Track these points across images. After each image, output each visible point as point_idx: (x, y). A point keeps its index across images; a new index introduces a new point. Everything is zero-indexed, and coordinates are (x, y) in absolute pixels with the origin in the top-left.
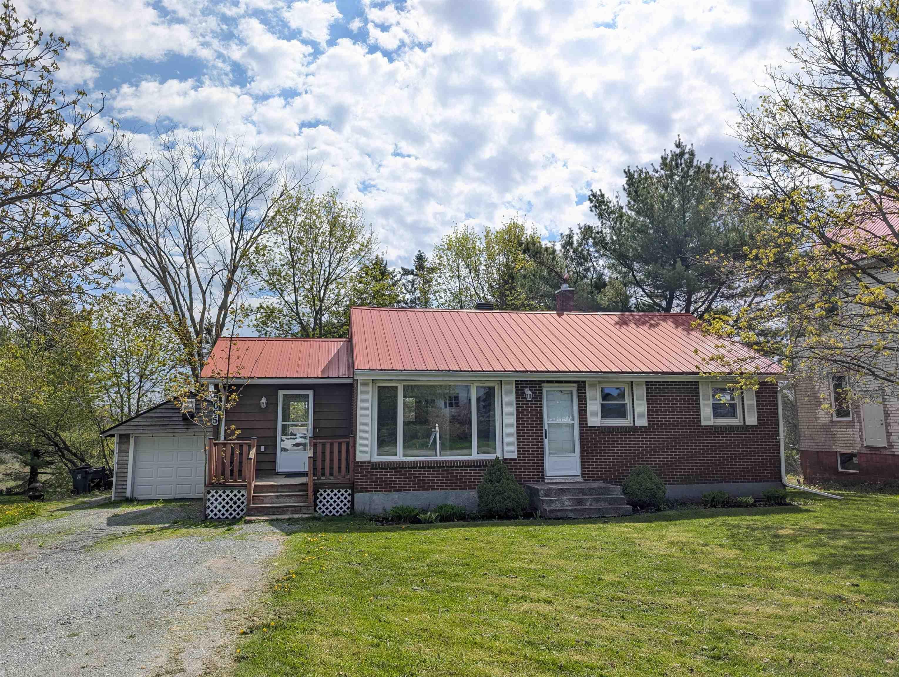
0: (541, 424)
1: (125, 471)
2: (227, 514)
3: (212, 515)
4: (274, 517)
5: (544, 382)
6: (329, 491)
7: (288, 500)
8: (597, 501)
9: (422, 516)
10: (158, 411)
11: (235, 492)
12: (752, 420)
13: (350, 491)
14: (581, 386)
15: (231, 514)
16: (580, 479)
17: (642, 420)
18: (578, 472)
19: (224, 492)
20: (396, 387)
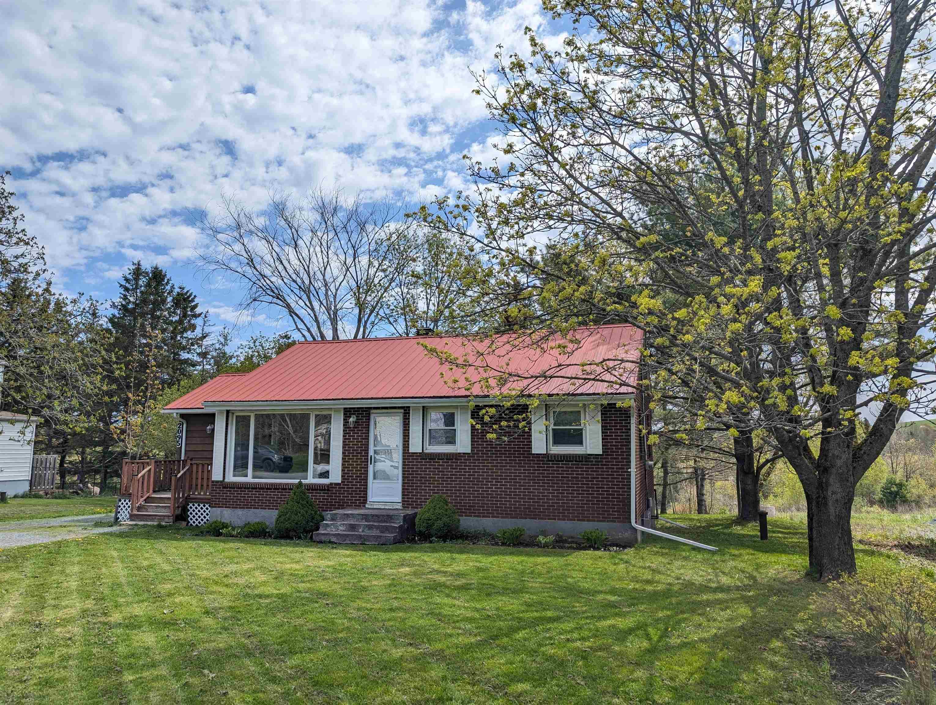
0: (367, 450)
5: (370, 408)
6: (196, 505)
8: (370, 527)
9: (224, 531)
12: (595, 449)
14: (406, 411)
16: (399, 506)
17: (466, 448)
18: (399, 499)
20: (249, 416)
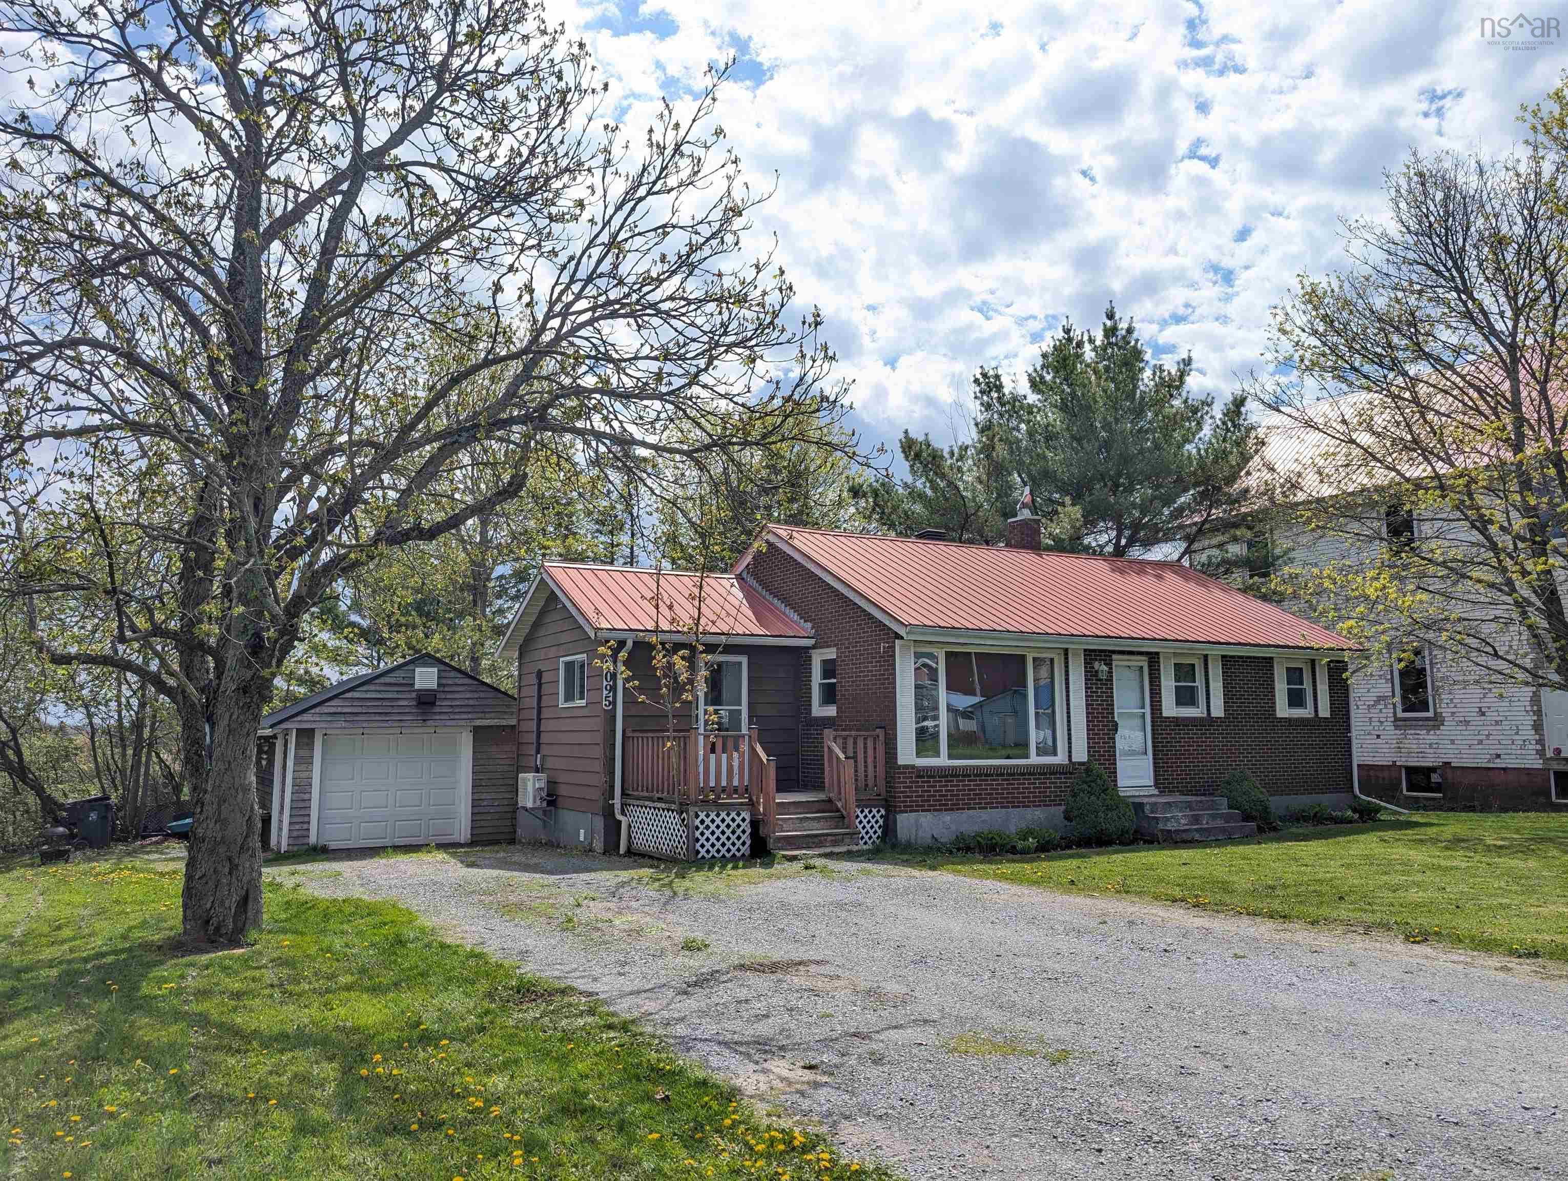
0: (1113, 713)
1: (306, 796)
2: (723, 851)
3: (703, 852)
4: (828, 850)
5: (1114, 652)
7: (815, 824)
9: (1020, 845)
10: (372, 687)
11: (733, 814)
12: (1325, 712)
13: (883, 812)
14: (1153, 659)
15: (729, 850)
16: (1154, 791)
17: (1218, 711)
18: (1151, 782)
19: (718, 815)
